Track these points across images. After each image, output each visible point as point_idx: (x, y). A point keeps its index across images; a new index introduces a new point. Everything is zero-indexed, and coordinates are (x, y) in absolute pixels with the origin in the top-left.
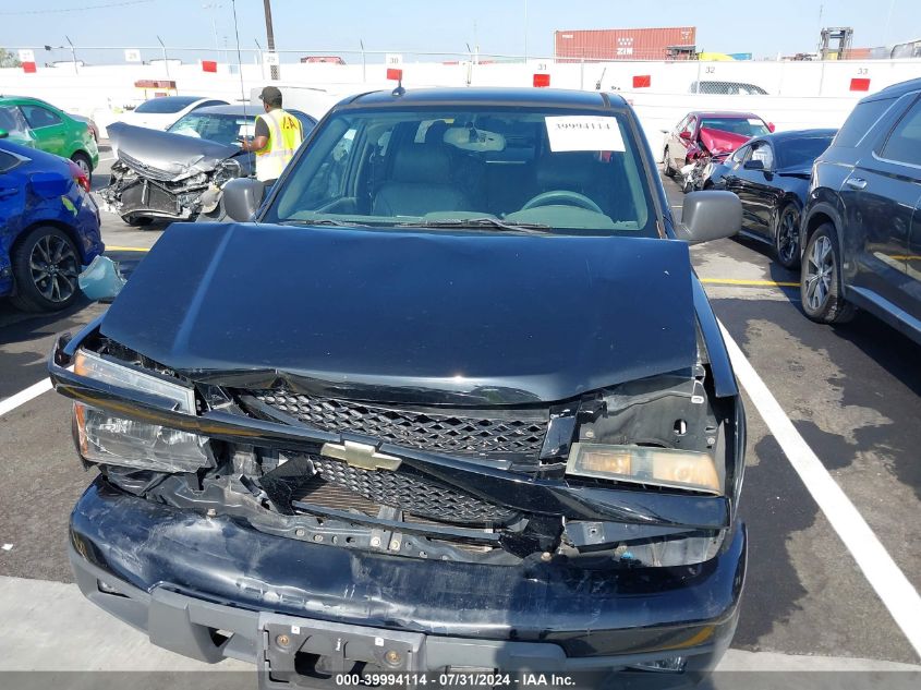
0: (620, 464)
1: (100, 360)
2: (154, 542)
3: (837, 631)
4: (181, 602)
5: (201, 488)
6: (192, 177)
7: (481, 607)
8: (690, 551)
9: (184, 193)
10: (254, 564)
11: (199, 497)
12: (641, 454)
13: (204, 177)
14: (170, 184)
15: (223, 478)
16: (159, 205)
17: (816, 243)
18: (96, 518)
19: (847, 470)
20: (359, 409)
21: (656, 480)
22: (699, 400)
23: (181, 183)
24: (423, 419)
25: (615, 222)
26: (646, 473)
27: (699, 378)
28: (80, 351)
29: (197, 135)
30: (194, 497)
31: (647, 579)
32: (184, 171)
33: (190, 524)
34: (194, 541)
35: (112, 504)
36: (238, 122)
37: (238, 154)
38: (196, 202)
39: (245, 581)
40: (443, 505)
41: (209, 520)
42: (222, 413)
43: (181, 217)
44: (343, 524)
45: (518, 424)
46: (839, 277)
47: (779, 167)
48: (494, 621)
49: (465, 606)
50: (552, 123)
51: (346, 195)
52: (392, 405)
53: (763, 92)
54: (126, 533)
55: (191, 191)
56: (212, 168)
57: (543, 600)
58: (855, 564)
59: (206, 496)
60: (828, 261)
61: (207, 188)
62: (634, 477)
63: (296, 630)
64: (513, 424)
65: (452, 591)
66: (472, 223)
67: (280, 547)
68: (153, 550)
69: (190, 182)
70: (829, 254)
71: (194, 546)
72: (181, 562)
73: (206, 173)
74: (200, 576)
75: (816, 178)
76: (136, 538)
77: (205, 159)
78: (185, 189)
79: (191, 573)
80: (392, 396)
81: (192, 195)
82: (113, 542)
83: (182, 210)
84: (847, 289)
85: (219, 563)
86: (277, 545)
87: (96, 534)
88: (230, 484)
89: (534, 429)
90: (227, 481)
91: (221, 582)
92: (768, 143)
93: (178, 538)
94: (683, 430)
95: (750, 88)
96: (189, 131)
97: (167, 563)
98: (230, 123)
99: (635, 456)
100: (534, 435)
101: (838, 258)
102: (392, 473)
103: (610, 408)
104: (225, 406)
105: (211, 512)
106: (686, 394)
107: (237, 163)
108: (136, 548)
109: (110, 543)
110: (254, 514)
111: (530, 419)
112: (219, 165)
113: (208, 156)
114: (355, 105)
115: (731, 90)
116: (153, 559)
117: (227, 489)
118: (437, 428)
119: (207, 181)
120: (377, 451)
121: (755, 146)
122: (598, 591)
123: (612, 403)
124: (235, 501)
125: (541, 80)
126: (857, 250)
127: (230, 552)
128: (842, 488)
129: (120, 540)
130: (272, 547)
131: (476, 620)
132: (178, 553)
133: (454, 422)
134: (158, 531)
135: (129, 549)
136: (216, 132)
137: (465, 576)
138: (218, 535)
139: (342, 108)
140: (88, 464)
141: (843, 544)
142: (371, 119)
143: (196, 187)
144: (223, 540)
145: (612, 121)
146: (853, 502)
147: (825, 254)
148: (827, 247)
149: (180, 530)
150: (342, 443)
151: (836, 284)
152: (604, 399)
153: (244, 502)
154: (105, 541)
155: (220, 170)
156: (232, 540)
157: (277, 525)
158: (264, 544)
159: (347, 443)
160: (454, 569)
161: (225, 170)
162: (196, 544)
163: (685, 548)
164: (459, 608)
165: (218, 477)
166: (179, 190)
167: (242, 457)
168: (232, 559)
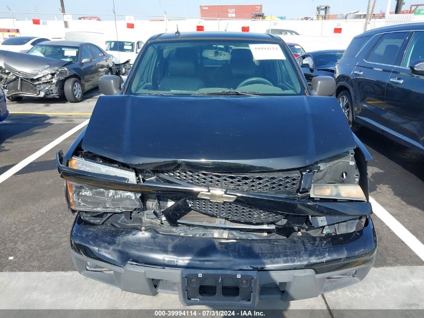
0: (327, 192)
1: (84, 161)
2: (119, 244)
3: (392, 256)
4: (141, 269)
5: (131, 218)
6: (43, 76)
7: (278, 257)
8: (349, 227)
9: (40, 84)
10: (170, 249)
11: (130, 223)
12: (336, 187)
13: (50, 76)
14: (33, 80)
15: (141, 213)
16: (27, 91)
17: (341, 99)
18: (87, 236)
19: (375, 192)
20: (217, 176)
21: (342, 197)
22: (352, 163)
23: (38, 79)
24: (246, 178)
25: (283, 90)
26: (339, 195)
27: (352, 154)
28: (73, 158)
29: (42, 55)
30: (128, 223)
31: (341, 238)
32: (40, 73)
33: (134, 235)
34: (138, 242)
35: (92, 229)
36: (63, 49)
37: (66, 65)
38: (47, 88)
39: (167, 257)
40: (246, 216)
41: (143, 232)
42: (151, 182)
43: (39, 96)
44: (201, 228)
45: (287, 178)
46: (353, 113)
47: (316, 66)
48: (285, 262)
49: (271, 257)
50: (252, 47)
51: (147, 82)
52: (231, 173)
53: (297, 34)
54: (104, 242)
55: (43, 83)
56: (54, 72)
57: (303, 252)
58: (390, 229)
59: (133, 222)
60: (347, 106)
61: (52, 82)
62: (334, 196)
63: (200, 275)
64: (285, 178)
65: (263, 252)
66: (227, 93)
67: (180, 241)
68: (120, 248)
69: (43, 79)
70: (347, 104)
71: (139, 244)
72: (134, 252)
73: (51, 74)
74: (144, 257)
75: (337, 71)
76: (110, 243)
77: (50, 67)
78: (41, 82)
79: (140, 257)
80: (232, 169)
81: (45, 85)
82: (99, 246)
83: (39, 93)
84: (356, 118)
85: (152, 251)
86: (178, 240)
87: (89, 243)
88: (145, 216)
89: (294, 180)
90: (144, 214)
91: (155, 259)
92: (310, 56)
93: (130, 242)
94: (345, 176)
95: (291, 32)
96: (38, 53)
97: (127, 253)
98: (59, 49)
99: (333, 188)
100: (294, 182)
101: (352, 104)
102: (230, 203)
103: (321, 169)
104: (152, 178)
105: (143, 228)
106: (347, 161)
107: (66, 69)
108: (111, 248)
109: (97, 246)
110: (158, 228)
111: (292, 175)
112: (57, 70)
113: (51, 66)
114: (158, 40)
115: (283, 33)
116: (120, 252)
117: (143, 218)
118: (253, 181)
119: (52, 78)
120: (226, 193)
121: (304, 57)
122: (325, 246)
123: (322, 166)
124: (147, 223)
125: (200, 28)
126: (361, 101)
127: (156, 245)
128: (375, 199)
129: (103, 245)
130: (176, 241)
131: (277, 263)
132: (131, 248)
133: (260, 179)
134: (121, 239)
135: (108, 249)
136: (51, 54)
137: (267, 245)
138: (149, 238)
139: (152, 41)
140: (74, 211)
141: (383, 222)
142: (166, 46)
143: (46, 81)
144: (152, 240)
145: (277, 46)
146: (381, 205)
147: (345, 104)
148: (346, 101)
149: (130, 237)
150: (209, 191)
151: (351, 116)
152: (319, 165)
153: (152, 223)
154: (95, 246)
155: (58, 73)
156: (156, 240)
157: (171, 231)
158: (172, 240)
159: (211, 191)
160: (262, 243)
161: (60, 72)
162: (139, 243)
163: (347, 226)
164: (269, 258)
165: (139, 213)
166: (37, 83)
167: (151, 203)
168: (159, 248)
